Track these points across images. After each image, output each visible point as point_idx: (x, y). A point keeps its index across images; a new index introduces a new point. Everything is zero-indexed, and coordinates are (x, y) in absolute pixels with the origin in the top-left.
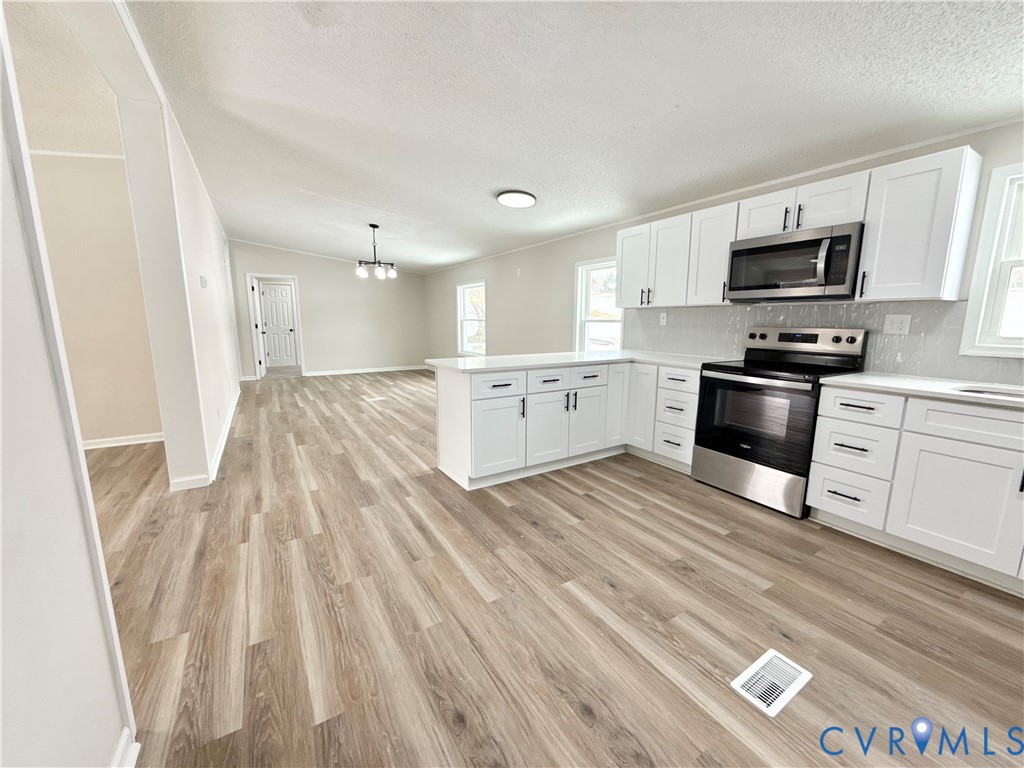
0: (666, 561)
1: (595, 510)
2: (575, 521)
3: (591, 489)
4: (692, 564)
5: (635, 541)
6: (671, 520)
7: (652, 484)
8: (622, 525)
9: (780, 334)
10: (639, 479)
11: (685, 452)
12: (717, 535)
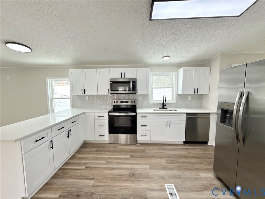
0: (128, 176)
1: (94, 172)
2: (92, 182)
3: (86, 164)
4: (133, 172)
5: (115, 175)
6: (116, 161)
7: (101, 151)
8: (107, 172)
9: (121, 101)
10: (96, 151)
11: (107, 137)
12: (128, 159)
